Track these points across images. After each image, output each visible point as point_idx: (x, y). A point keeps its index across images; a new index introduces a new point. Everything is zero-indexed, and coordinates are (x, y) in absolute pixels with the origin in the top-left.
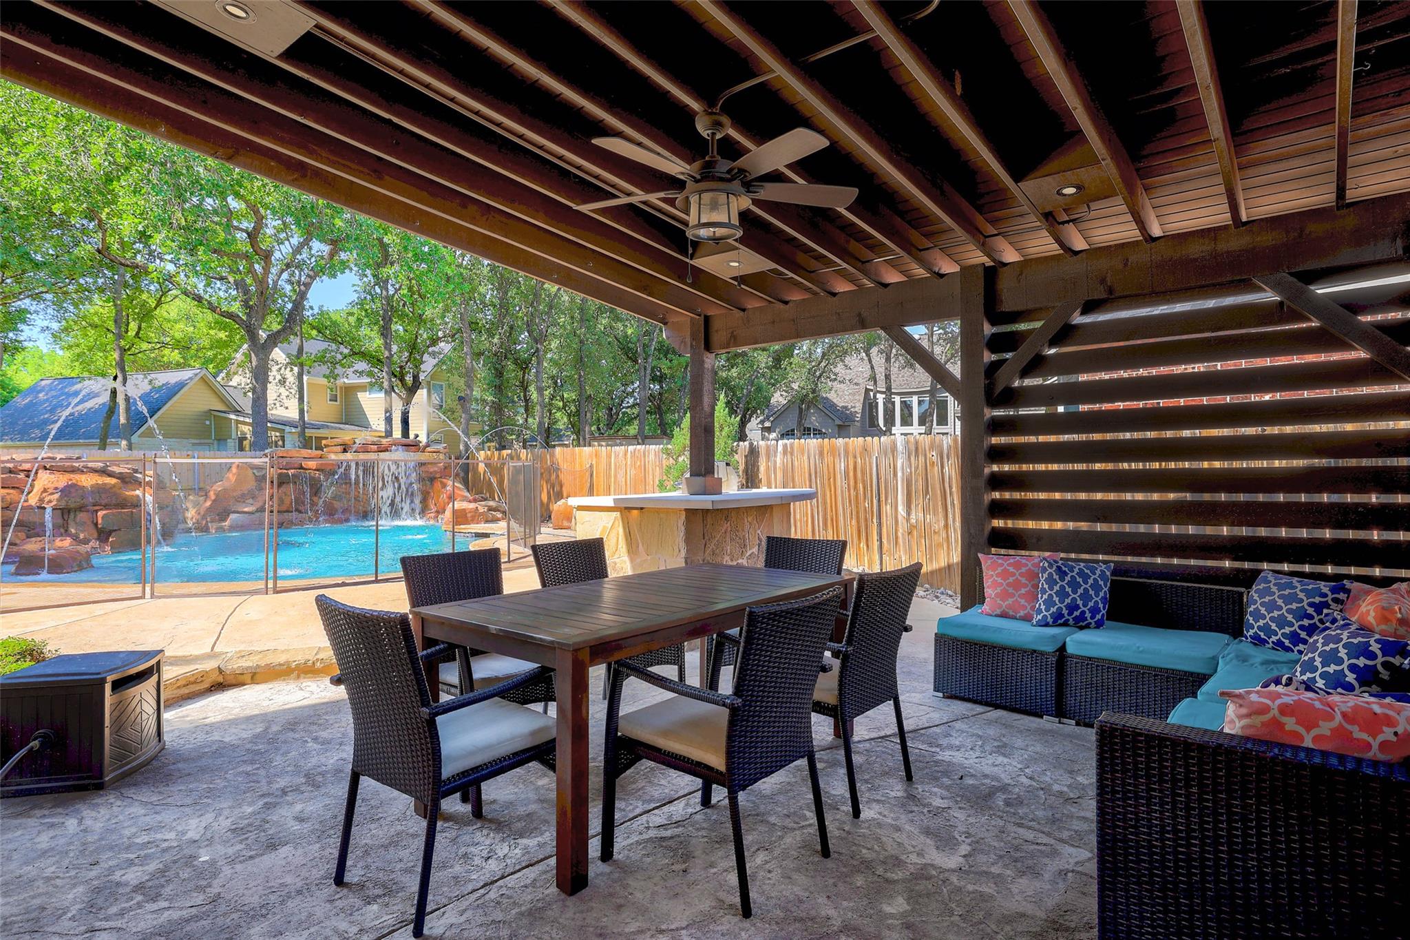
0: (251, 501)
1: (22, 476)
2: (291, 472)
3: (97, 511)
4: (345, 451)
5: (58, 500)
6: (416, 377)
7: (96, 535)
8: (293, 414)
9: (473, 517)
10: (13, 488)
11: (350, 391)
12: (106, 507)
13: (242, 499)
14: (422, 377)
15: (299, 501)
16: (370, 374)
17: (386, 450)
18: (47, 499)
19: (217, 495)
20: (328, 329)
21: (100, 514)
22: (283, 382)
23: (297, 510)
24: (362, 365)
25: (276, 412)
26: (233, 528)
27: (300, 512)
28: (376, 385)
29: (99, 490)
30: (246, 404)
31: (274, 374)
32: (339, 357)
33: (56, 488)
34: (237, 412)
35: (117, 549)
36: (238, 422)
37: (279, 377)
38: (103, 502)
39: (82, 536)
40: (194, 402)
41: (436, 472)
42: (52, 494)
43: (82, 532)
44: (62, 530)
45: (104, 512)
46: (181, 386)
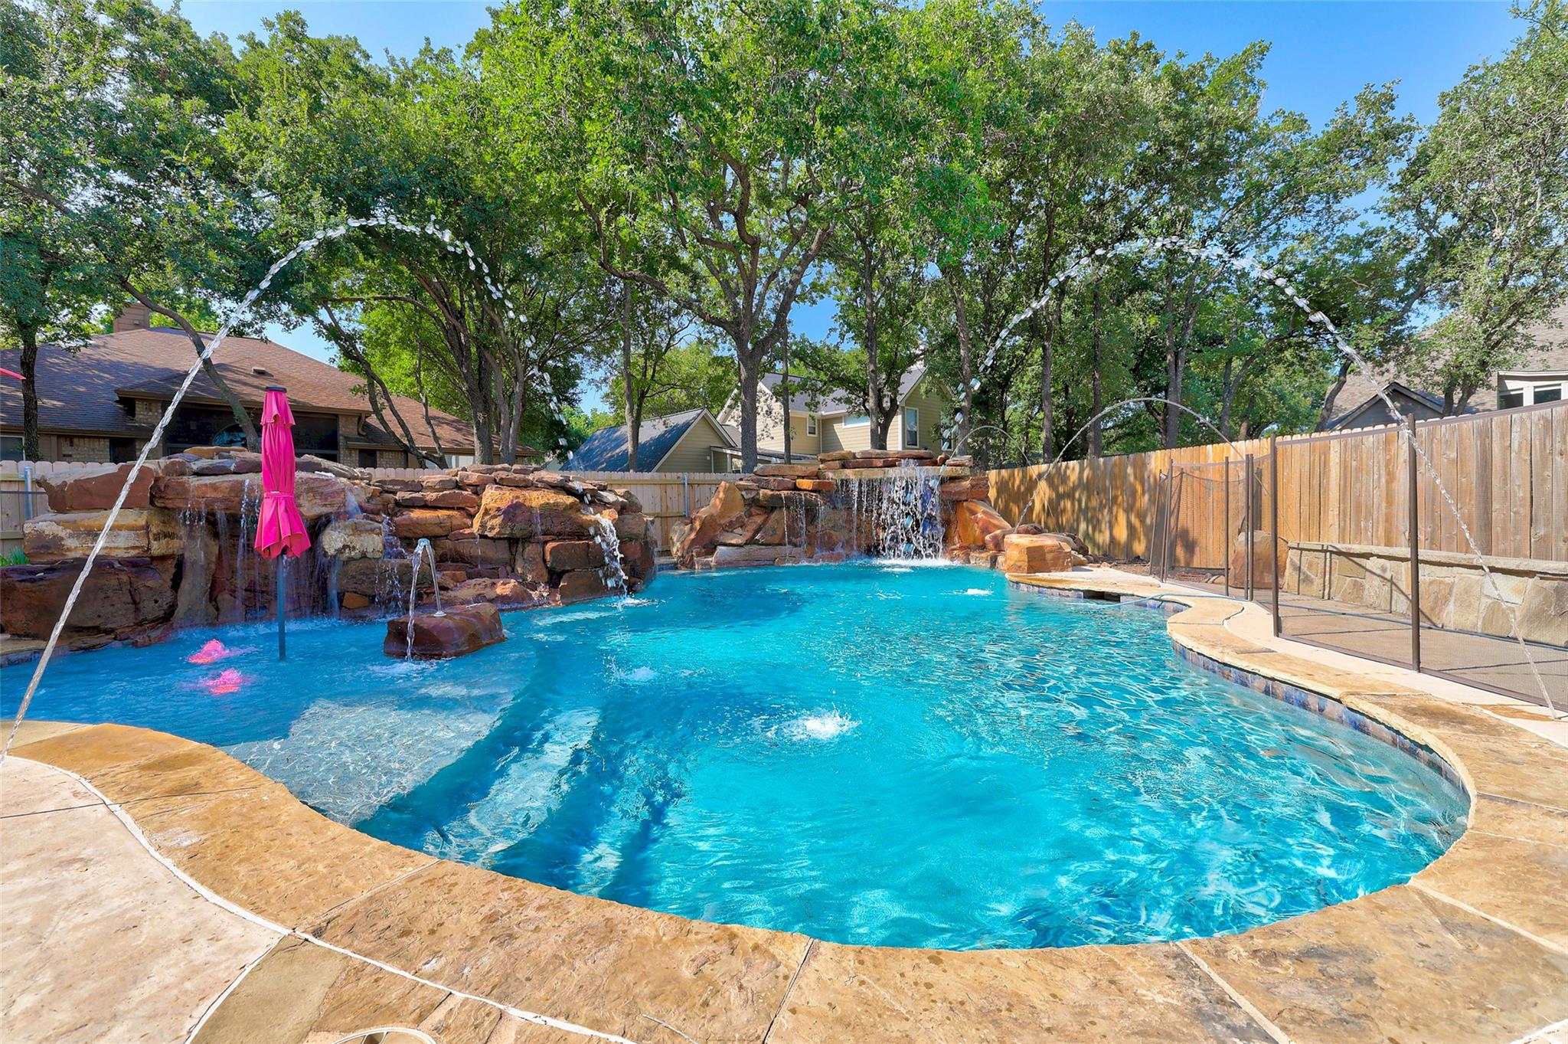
0: (739, 530)
1: (467, 493)
2: (784, 493)
3: (546, 542)
4: (844, 467)
5: (502, 526)
6: (893, 401)
7: (546, 577)
8: (779, 447)
9: (1056, 560)
10: (459, 509)
11: (827, 423)
12: (559, 536)
13: (730, 527)
14: (899, 399)
15: (793, 531)
16: (848, 401)
17: (892, 465)
18: (489, 524)
19: (703, 525)
20: (808, 356)
21: (550, 546)
22: (769, 413)
23: (790, 543)
24: (840, 392)
25: (763, 445)
26: (721, 566)
27: (795, 545)
28: (857, 414)
29: (549, 511)
30: (737, 439)
31: (762, 406)
32: (820, 385)
33: (498, 509)
34: (731, 447)
35: (571, 600)
36: (732, 456)
37: (765, 408)
38: (556, 530)
39: (529, 578)
40: (697, 441)
41: (960, 493)
42: (495, 517)
43: (531, 571)
44: (509, 568)
45: (554, 544)
46: (687, 425)
